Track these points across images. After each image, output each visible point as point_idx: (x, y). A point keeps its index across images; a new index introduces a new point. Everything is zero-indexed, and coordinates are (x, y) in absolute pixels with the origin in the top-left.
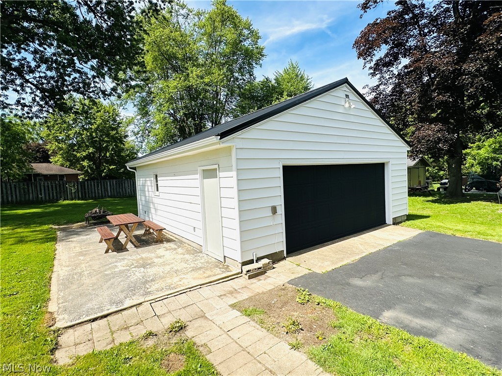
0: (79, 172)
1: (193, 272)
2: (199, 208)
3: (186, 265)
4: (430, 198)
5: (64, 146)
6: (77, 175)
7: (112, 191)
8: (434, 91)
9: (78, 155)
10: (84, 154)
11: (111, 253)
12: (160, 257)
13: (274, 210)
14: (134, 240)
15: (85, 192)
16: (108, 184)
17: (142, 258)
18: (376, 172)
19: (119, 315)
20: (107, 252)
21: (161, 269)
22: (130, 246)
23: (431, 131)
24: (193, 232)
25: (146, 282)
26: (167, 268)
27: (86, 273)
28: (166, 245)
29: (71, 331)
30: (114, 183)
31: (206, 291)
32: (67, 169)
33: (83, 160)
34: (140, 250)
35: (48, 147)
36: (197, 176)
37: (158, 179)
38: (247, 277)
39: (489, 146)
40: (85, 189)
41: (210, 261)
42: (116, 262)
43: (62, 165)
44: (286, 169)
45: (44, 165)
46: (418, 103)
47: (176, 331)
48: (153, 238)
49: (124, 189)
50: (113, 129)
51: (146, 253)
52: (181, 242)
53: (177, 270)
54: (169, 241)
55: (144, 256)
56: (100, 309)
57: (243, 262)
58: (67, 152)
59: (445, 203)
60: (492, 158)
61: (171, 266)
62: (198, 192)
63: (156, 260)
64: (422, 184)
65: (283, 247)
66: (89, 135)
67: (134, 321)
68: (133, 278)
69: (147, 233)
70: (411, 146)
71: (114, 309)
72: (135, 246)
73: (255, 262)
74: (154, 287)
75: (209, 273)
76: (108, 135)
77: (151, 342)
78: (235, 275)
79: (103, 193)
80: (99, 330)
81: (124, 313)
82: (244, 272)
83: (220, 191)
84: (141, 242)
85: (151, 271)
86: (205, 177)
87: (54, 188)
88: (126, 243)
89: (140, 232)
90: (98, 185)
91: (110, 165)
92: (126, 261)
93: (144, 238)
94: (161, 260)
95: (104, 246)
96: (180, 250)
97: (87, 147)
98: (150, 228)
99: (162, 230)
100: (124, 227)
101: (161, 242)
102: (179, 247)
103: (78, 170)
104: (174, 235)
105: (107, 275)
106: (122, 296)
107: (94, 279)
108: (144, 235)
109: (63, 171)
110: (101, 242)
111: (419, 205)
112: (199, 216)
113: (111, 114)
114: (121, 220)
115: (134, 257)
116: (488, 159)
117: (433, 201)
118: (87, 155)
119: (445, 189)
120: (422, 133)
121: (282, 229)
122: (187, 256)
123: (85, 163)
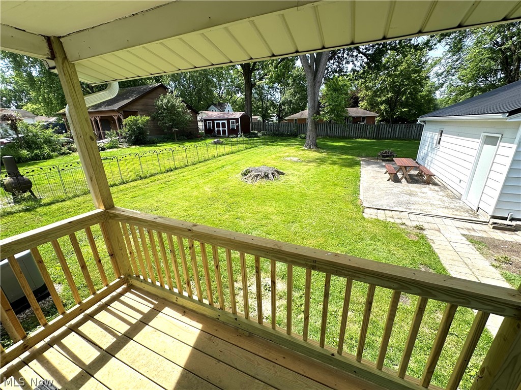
0: (377, 115)
1: (444, 209)
2: (470, 166)
3: (441, 203)
5: (369, 93)
6: (375, 117)
7: (400, 133)
9: (379, 99)
10: (384, 99)
11: (390, 182)
12: (423, 193)
14: (408, 177)
15: (379, 133)
16: (398, 127)
17: (410, 190)
19: (390, 212)
20: (388, 180)
21: (421, 200)
22: (404, 180)
24: (458, 183)
25: (409, 203)
26: (426, 201)
27: (376, 188)
28: (431, 186)
29: (368, 209)
30: (403, 127)
31: (448, 221)
32: (368, 112)
33: (382, 105)
34: (410, 185)
35: (359, 95)
36: (479, 141)
37: (443, 135)
38: (492, 227)
40: (379, 131)
41: (464, 207)
42: (393, 187)
43: (365, 109)
45: (354, 109)
47: (418, 229)
48: (423, 179)
49: (410, 133)
50: (415, 72)
51: (414, 187)
52: (445, 188)
53: (433, 204)
54: (435, 184)
55: (412, 189)
56: (382, 206)
57: (493, 216)
58: (371, 98)
61: (429, 200)
62: (474, 153)
63: (419, 194)
66: (391, 81)
67: (397, 217)
68: (401, 199)
69: (420, 175)
71: (388, 208)
72: (408, 182)
73: (508, 220)
74: (412, 207)
75: (456, 213)
76: (409, 78)
77: (403, 227)
78: (481, 222)
79: (392, 135)
80: (380, 213)
81: (393, 212)
82: (491, 223)
83: (495, 157)
84: (412, 180)
85: (413, 199)
86: (485, 143)
87: (359, 129)
88: (402, 178)
89: (414, 172)
90: (389, 127)
91: (404, 108)
92: (399, 189)
93: (415, 178)
94: (423, 195)
95: (388, 176)
96: (441, 193)
97: (388, 91)
98: (422, 172)
99: (432, 175)
100: (403, 168)
101: (428, 183)
102: (442, 190)
103: (376, 112)
104: (441, 181)
105: (387, 193)
106: (393, 205)
107: (380, 193)
108: (417, 175)
109: (366, 114)
110: (385, 173)
112: (468, 173)
113: (417, 56)
114: (402, 163)
115: (405, 188)
118: (386, 99)
122: (445, 199)
123: (382, 107)
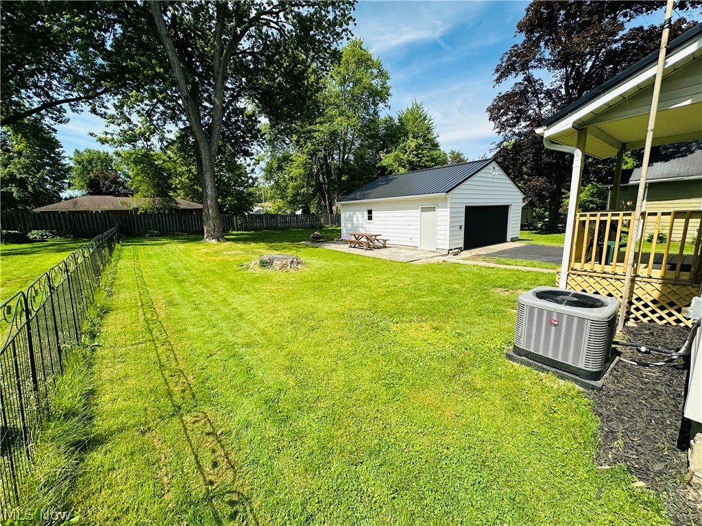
2: (417, 227)
4: (534, 232)
8: (543, 154)
11: (369, 250)
13: (461, 227)
17: (389, 251)
18: (503, 210)
20: (366, 250)
23: (539, 182)
24: (410, 241)
26: (411, 253)
36: (418, 211)
37: (372, 213)
39: (589, 191)
42: (379, 252)
44: (466, 207)
46: (532, 161)
51: (386, 250)
57: (449, 249)
59: (544, 234)
60: (589, 201)
64: (529, 221)
65: (462, 245)
70: (525, 194)
72: (376, 248)
73: (453, 249)
74: (416, 256)
82: (451, 253)
83: (437, 218)
85: (405, 254)
86: (422, 211)
92: (384, 252)
99: (386, 240)
101: (386, 247)
106: (409, 258)
109: (193, 206)
111: (526, 234)
112: (417, 232)
116: (587, 201)
117: (535, 233)
119: (546, 225)
120: (533, 183)
121: (463, 237)
